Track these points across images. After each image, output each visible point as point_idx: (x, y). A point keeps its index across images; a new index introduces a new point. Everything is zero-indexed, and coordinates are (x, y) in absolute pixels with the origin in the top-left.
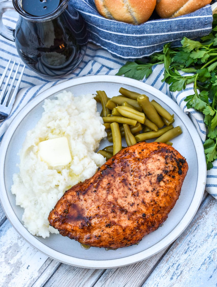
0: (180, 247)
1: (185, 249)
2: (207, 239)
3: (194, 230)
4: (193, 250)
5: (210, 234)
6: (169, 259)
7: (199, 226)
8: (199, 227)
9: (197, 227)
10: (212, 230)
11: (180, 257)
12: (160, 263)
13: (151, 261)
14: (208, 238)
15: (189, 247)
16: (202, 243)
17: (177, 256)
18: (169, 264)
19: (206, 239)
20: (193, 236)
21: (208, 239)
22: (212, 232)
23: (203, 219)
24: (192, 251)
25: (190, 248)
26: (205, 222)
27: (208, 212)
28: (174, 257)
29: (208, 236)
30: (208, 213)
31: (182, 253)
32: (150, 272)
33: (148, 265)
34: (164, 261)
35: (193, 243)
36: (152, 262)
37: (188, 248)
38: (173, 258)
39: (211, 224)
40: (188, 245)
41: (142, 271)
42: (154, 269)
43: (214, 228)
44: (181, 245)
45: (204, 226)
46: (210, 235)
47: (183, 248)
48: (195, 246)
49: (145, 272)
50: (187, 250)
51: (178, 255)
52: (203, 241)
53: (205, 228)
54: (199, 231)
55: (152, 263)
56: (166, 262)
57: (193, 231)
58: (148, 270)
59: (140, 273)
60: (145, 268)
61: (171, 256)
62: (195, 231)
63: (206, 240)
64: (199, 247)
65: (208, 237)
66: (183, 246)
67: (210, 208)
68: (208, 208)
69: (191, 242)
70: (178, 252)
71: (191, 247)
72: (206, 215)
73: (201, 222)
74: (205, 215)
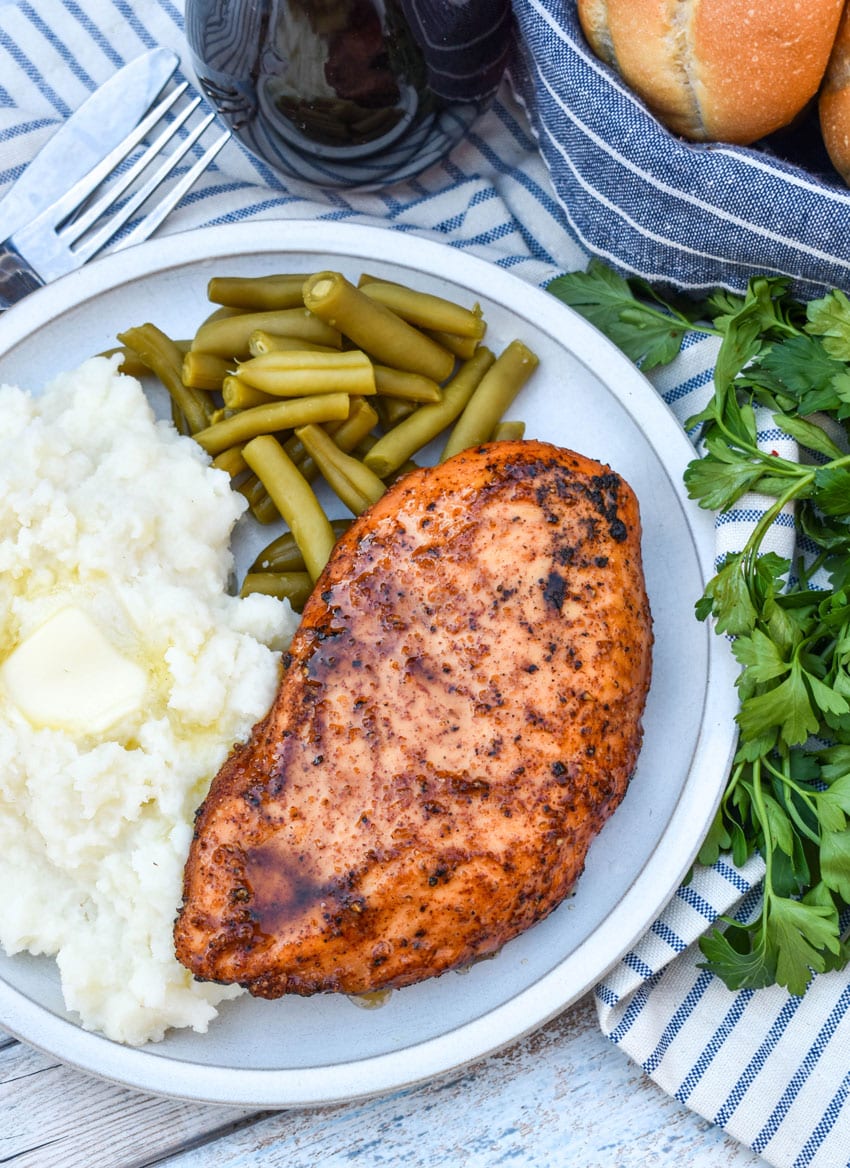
0: (348, 1118)
1: (362, 1140)
2: (467, 1148)
3: (446, 1084)
4: (390, 1160)
5: (491, 1138)
6: (276, 1142)
7: (472, 1079)
8: (470, 1084)
9: (463, 1082)
10: (511, 1126)
11: (321, 1157)
12: (230, 1138)
13: (202, 1111)
14: (476, 1150)
15: (379, 1141)
16: (442, 1153)
17: (311, 1149)
18: (263, 1160)
19: (465, 1148)
20: (426, 1104)
21: (472, 1150)
22: (505, 1134)
23: (507, 1064)
24: (381, 1161)
25: (382, 1146)
26: (506, 1080)
27: (543, 1044)
28: (301, 1145)
29: (479, 1141)
30: (542, 1051)
31: (339, 1145)
32: (168, 1150)
33: (183, 1118)
34: (251, 1135)
35: (405, 1132)
36: (202, 1114)
37: (374, 1143)
38: (293, 1147)
39: (523, 1099)
40: (384, 1128)
41: (143, 1127)
42: (195, 1147)
43: (525, 1121)
44: (357, 1114)
45: (492, 1091)
46: (492, 1142)
47: (356, 1129)
48: (403, 1151)
49: (149, 1140)
50: (367, 1146)
51: (319, 1147)
52: (449, 1151)
53: (490, 1103)
54: (460, 1099)
55: (201, 1118)
56: (256, 1144)
57: (437, 1088)
58: (167, 1139)
59: (131, 1129)
60: (161, 1120)
61: (290, 1137)
62: (446, 1093)
63: (465, 1151)
64: (421, 1162)
65: (477, 1144)
66: (363, 1122)
67: (562, 1034)
68: (553, 1031)
69: (399, 1125)
70: (326, 1133)
71: (390, 1144)
72: (529, 1052)
73: (491, 1072)
74: (525, 1050)
